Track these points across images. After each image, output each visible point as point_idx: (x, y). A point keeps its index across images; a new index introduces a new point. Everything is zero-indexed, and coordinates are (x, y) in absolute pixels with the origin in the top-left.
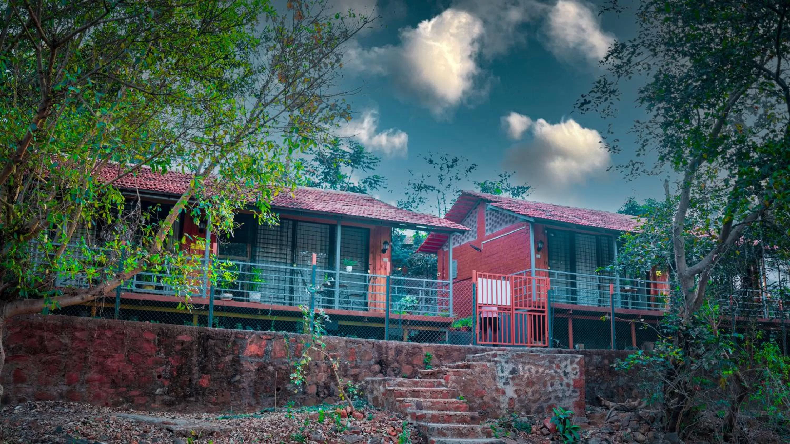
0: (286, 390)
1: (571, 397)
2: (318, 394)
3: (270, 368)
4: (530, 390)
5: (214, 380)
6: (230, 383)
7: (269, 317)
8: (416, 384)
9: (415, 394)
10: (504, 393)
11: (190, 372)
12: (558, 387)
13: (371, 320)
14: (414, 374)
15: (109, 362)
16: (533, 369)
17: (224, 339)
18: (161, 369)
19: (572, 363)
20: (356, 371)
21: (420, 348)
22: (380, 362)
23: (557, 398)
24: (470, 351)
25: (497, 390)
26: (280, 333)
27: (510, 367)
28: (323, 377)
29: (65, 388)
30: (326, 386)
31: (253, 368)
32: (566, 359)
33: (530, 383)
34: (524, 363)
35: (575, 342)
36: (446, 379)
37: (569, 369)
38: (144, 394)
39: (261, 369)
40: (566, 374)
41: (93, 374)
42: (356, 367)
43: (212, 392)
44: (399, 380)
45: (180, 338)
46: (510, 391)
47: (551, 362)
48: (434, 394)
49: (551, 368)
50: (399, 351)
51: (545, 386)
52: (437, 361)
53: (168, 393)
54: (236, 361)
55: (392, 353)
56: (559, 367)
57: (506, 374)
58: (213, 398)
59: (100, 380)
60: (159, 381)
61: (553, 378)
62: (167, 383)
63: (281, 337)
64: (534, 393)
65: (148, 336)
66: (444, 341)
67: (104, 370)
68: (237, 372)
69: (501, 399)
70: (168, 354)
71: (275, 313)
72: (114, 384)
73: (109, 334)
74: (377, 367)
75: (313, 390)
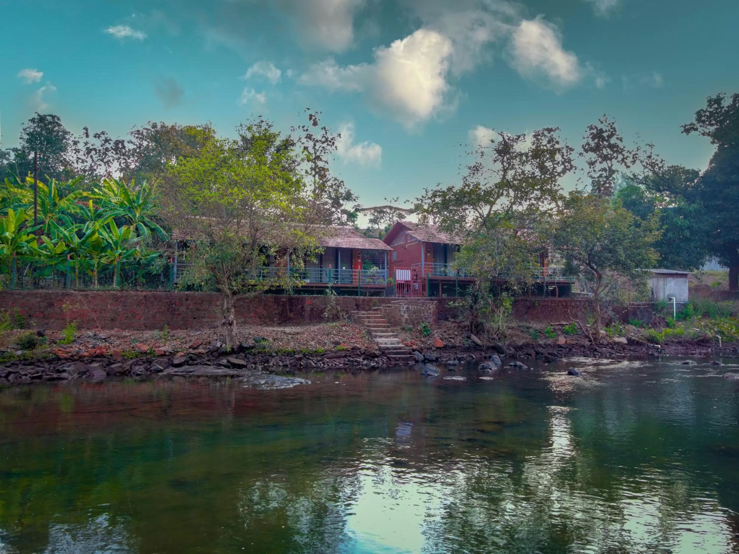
0: (321, 317)
1: (431, 318)
2: (333, 318)
3: (315, 309)
4: (414, 315)
5: (295, 314)
6: (301, 315)
7: (314, 289)
8: (369, 314)
9: (368, 318)
10: (403, 316)
11: (286, 312)
12: (426, 314)
13: (353, 288)
14: (370, 310)
15: (257, 310)
16: (416, 307)
17: (298, 299)
18: (276, 312)
19: (432, 304)
20: (347, 309)
21: (372, 299)
22: (356, 305)
23: (426, 318)
24: (393, 300)
25: (401, 315)
26: (318, 296)
27: (406, 306)
28: (335, 312)
29: (243, 320)
30: (336, 315)
31: (309, 309)
32: (430, 303)
33: (414, 313)
34: (412, 305)
35: (442, 293)
36: (381, 312)
37: (431, 307)
38: (270, 321)
39: (312, 310)
40: (429, 309)
41: (252, 314)
42: (347, 307)
43: (294, 319)
44: (363, 312)
45: (282, 300)
46: (406, 316)
47: (423, 304)
48: (375, 318)
49: (423, 306)
50: (364, 300)
51: (421, 313)
52: (379, 304)
53: (279, 320)
54: (303, 307)
55: (361, 302)
56: (426, 306)
57: (405, 309)
58: (295, 321)
59: (255, 316)
60: (276, 316)
61: (424, 310)
62: (278, 316)
63: (319, 297)
64: (416, 316)
65: (271, 300)
66: (383, 295)
67: (256, 313)
68: (303, 311)
69: (403, 319)
70: (278, 306)
71: (316, 287)
72: (260, 318)
73: (257, 300)
74: (355, 307)
75: (331, 316)
